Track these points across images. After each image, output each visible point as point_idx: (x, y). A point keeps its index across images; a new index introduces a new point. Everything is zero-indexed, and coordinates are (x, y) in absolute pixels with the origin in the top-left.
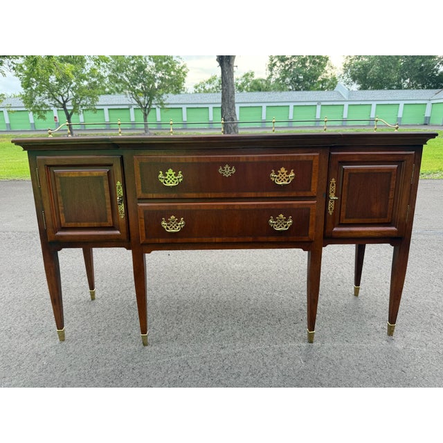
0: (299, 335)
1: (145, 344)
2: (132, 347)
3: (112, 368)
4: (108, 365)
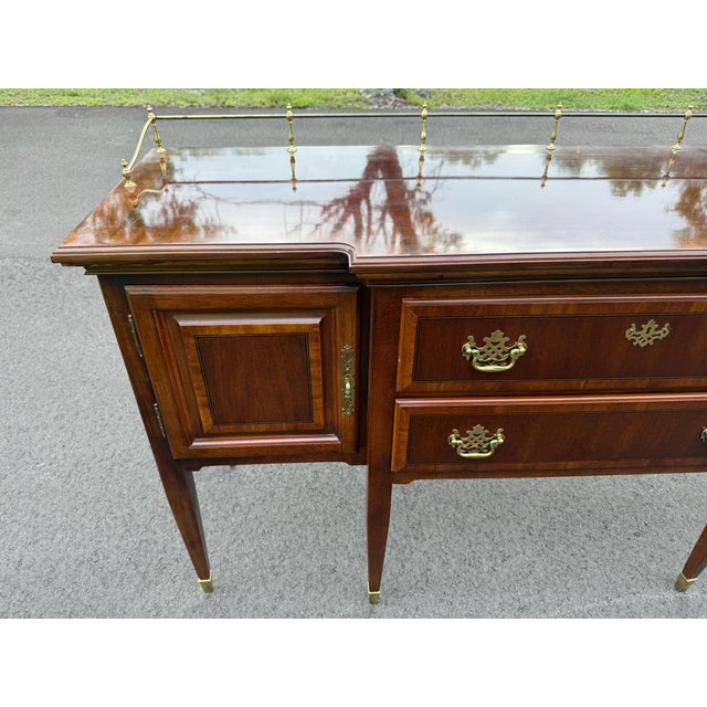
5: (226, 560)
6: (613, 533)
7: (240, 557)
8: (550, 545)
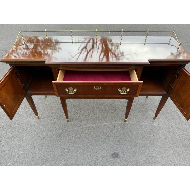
0: (122, 118)
1: (68, 121)
2: (64, 122)
3: (58, 132)
4: (56, 130)
5: (42, 114)
6: (117, 112)
7: (45, 113)
8: (104, 113)
